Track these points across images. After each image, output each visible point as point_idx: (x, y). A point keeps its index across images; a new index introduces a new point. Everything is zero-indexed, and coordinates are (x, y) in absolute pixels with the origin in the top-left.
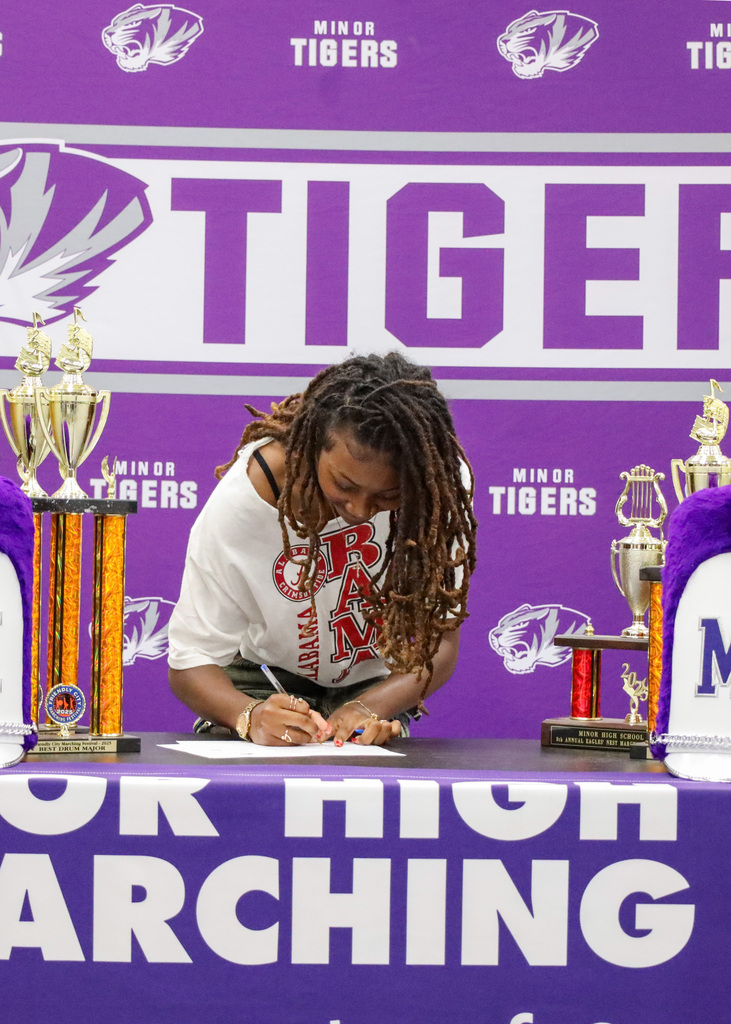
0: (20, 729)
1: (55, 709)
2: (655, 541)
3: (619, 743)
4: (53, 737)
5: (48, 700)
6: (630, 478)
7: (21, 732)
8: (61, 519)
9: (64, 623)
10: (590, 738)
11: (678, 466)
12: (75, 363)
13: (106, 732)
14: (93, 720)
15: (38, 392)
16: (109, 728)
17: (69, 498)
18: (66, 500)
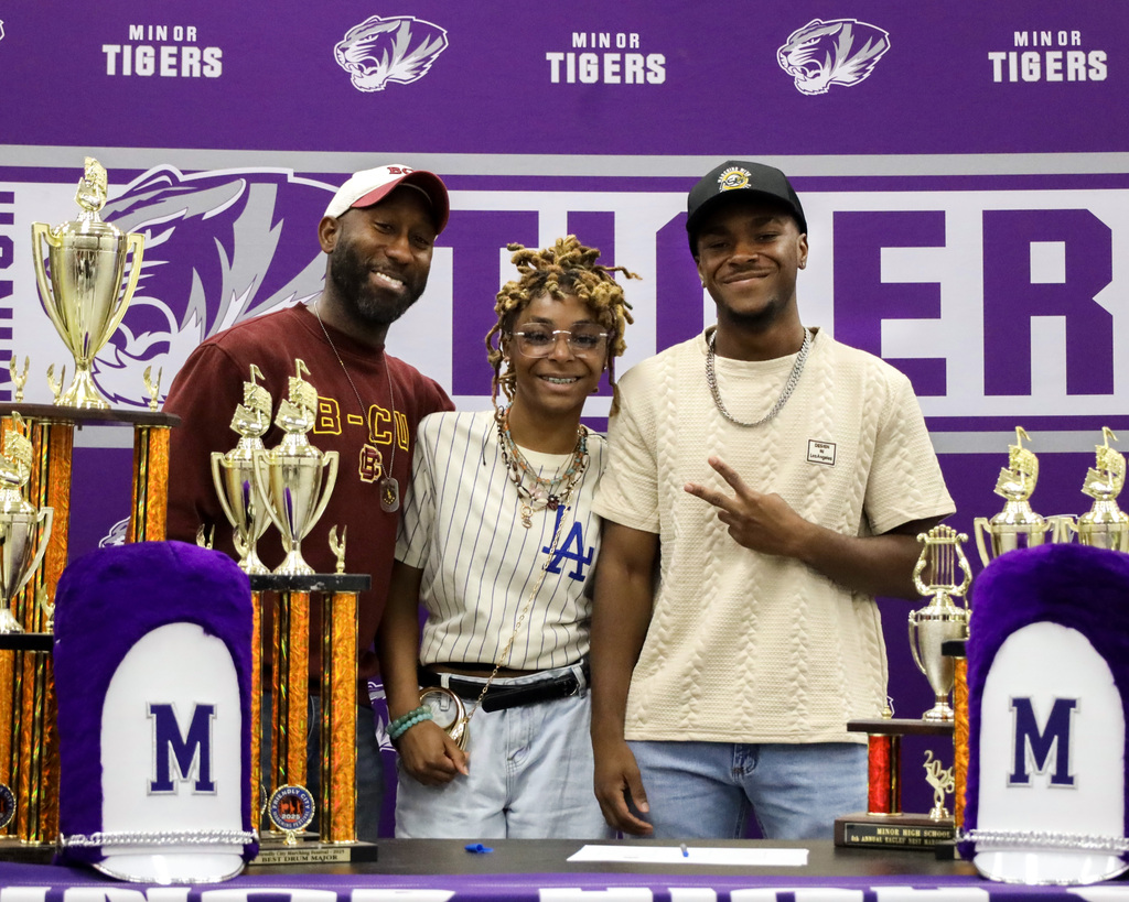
0: (238, 837)
1: (279, 814)
2: (959, 611)
3: (923, 841)
4: (278, 845)
5: (272, 804)
6: (928, 540)
7: (240, 841)
8: (285, 598)
9: (290, 716)
10: (889, 836)
11: (982, 526)
12: (298, 422)
13: (338, 839)
14: (322, 826)
15: (256, 455)
16: (342, 834)
17: (292, 574)
18: (289, 576)
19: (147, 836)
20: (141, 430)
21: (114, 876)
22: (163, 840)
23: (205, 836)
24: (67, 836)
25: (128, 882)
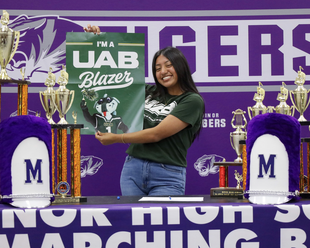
0: (49, 195)
1: (60, 189)
2: (244, 132)
3: (234, 195)
4: (60, 198)
5: (58, 187)
6: (235, 113)
7: (50, 196)
8: (60, 131)
9: (62, 163)
10: (225, 193)
11: (250, 109)
12: (63, 82)
13: (76, 196)
14: (72, 193)
15: (52, 92)
16: (77, 195)
17: (62, 124)
18: (61, 125)
19: (24, 195)
20: (20, 85)
21: (16, 206)
22: (29, 196)
23: (40, 195)
24: (2, 196)
25: (19, 208)
